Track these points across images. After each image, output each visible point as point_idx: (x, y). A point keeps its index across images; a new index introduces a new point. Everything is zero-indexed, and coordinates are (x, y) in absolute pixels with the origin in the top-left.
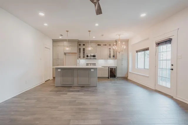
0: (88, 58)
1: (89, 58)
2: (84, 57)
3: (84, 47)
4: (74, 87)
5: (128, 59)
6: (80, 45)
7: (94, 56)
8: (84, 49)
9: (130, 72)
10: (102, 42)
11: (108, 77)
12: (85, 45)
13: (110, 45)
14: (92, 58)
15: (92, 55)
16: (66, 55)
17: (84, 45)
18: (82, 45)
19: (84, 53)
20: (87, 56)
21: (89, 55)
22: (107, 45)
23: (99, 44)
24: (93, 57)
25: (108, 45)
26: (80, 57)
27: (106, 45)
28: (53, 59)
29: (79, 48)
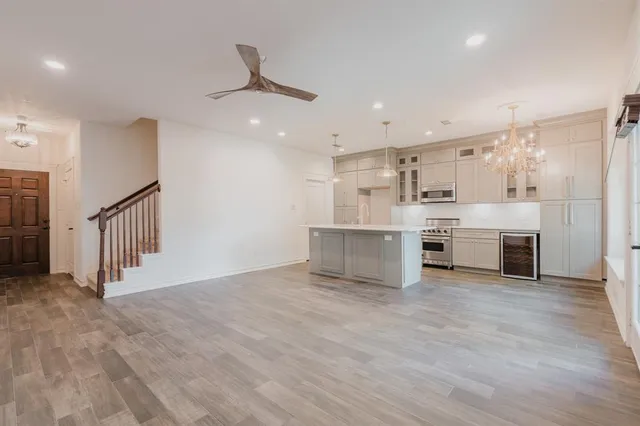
0: (426, 200)
1: (431, 200)
2: (415, 198)
3: (415, 166)
4: (343, 279)
5: (602, 200)
6: (402, 161)
7: (447, 194)
8: (414, 173)
10: (480, 139)
11: (500, 272)
12: (418, 159)
14: (441, 199)
15: (441, 189)
16: (369, 195)
17: (414, 159)
18: (408, 160)
19: (415, 184)
20: (425, 195)
23: (465, 150)
24: (443, 196)
26: (402, 199)
29: (402, 170)
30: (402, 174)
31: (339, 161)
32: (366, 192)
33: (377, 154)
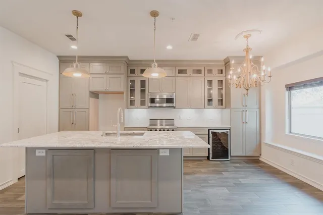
0: (153, 105)
1: (158, 105)
2: (143, 103)
3: (143, 77)
5: (260, 108)
6: (133, 71)
7: (170, 100)
8: (143, 83)
9: (266, 144)
10: (190, 63)
11: (208, 158)
13: (210, 71)
14: (165, 105)
15: (165, 97)
16: (97, 97)
18: (138, 71)
19: (143, 91)
20: (153, 101)
21: (158, 97)
22: (203, 72)
23: (181, 69)
24: (167, 103)
25: (206, 72)
26: (132, 103)
27: (199, 71)
28: (60, 108)
29: (132, 79)
30: (133, 82)
31: (64, 61)
32: (95, 95)
33: (108, 60)
